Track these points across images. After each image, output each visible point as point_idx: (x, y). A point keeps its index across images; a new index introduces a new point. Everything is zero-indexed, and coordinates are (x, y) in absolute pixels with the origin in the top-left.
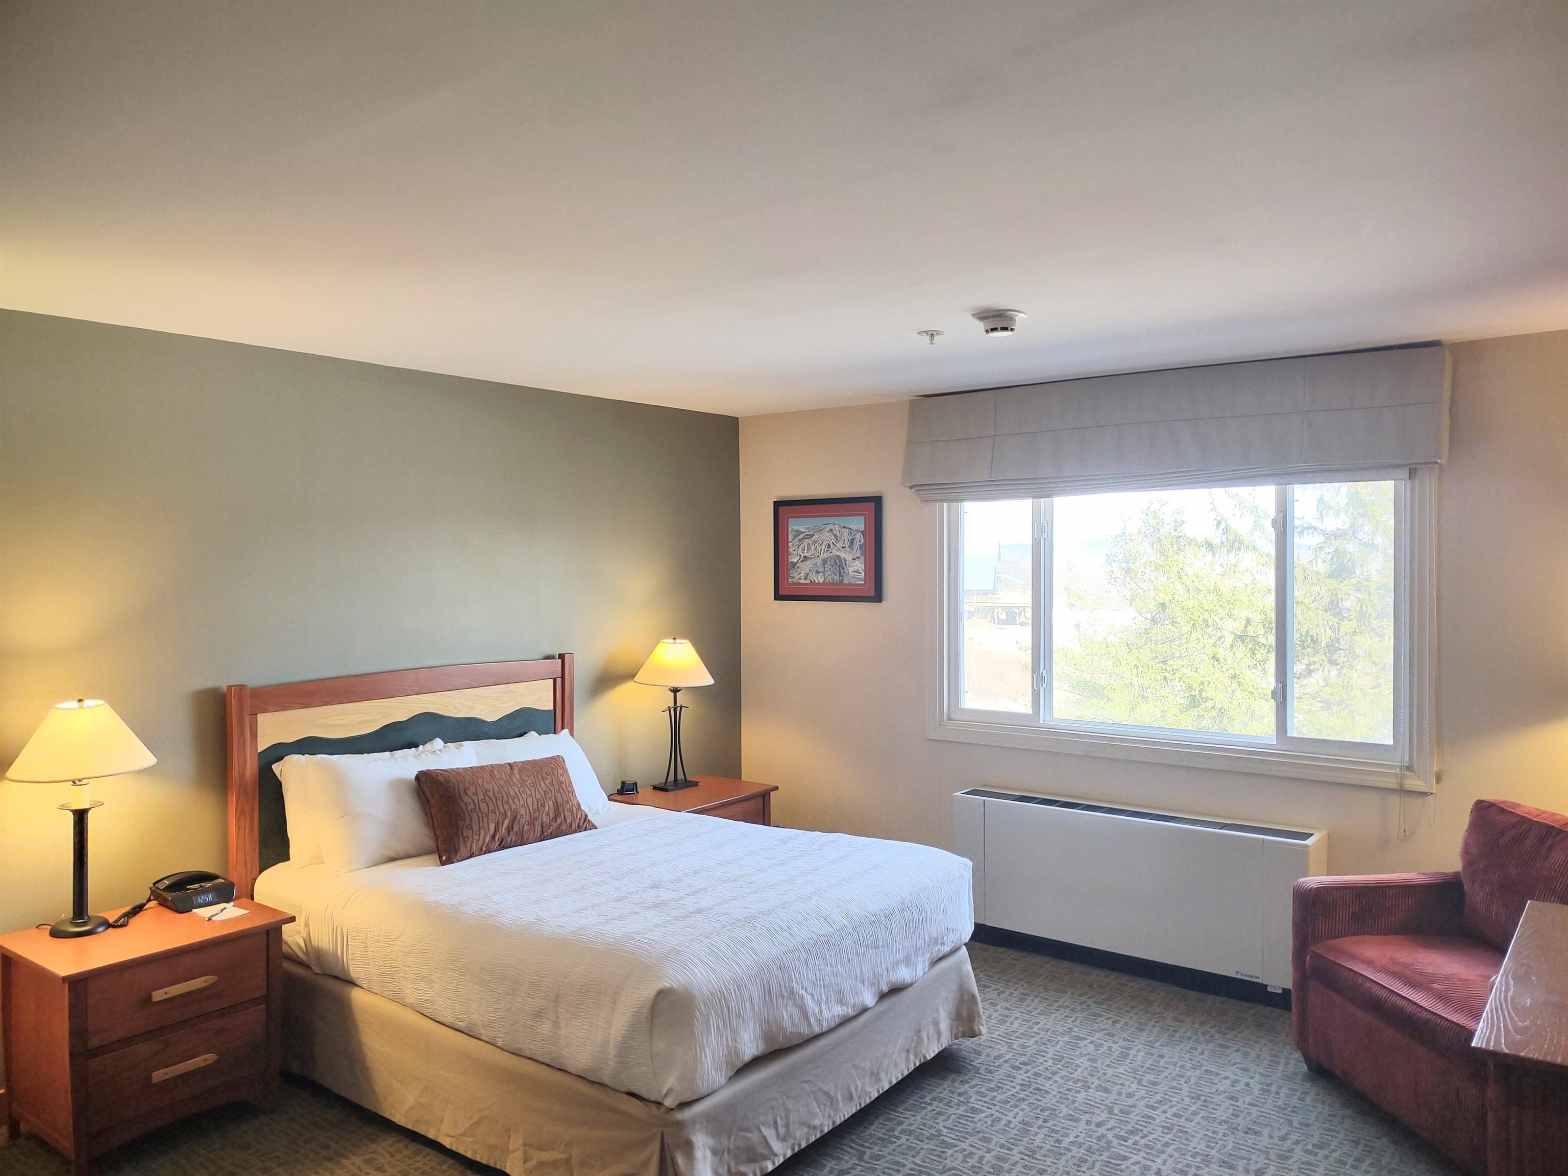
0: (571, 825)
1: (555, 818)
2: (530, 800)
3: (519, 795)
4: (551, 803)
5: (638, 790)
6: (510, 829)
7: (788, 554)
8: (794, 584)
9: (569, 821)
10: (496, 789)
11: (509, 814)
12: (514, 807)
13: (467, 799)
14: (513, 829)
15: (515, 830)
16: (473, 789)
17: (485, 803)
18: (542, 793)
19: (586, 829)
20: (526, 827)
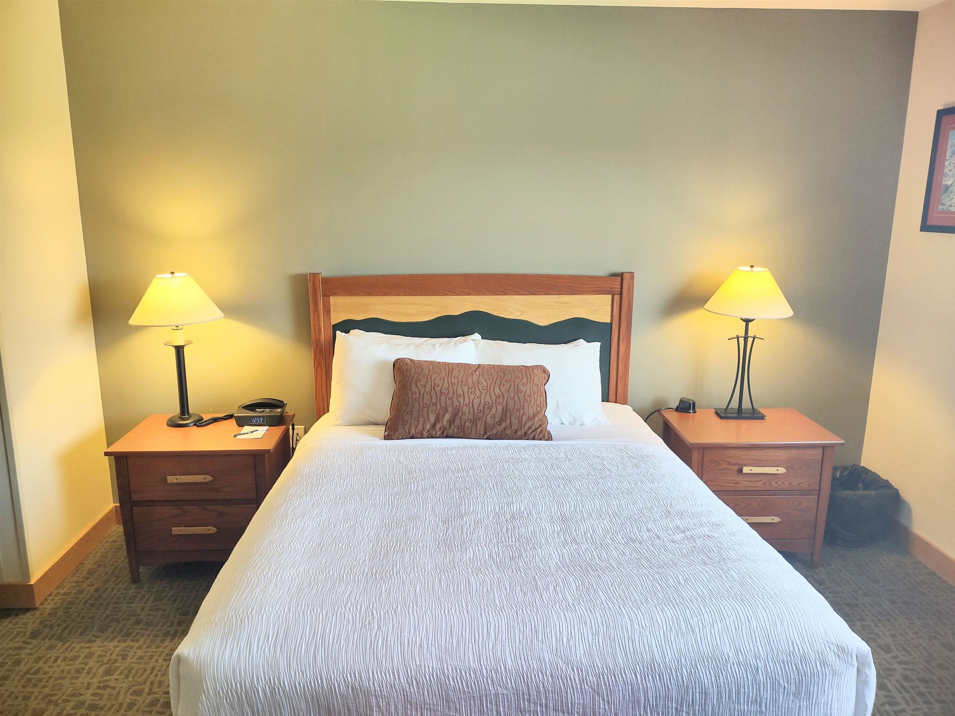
0: (516, 431)
1: (500, 423)
2: (477, 401)
3: (466, 395)
4: (500, 408)
5: (696, 410)
6: (451, 422)
7: (943, 175)
8: (943, 212)
9: (514, 428)
10: (446, 385)
11: (450, 409)
12: (456, 403)
13: (414, 389)
14: (454, 422)
15: (456, 424)
16: (423, 381)
17: (429, 396)
18: (494, 398)
19: (534, 439)
20: (468, 424)
